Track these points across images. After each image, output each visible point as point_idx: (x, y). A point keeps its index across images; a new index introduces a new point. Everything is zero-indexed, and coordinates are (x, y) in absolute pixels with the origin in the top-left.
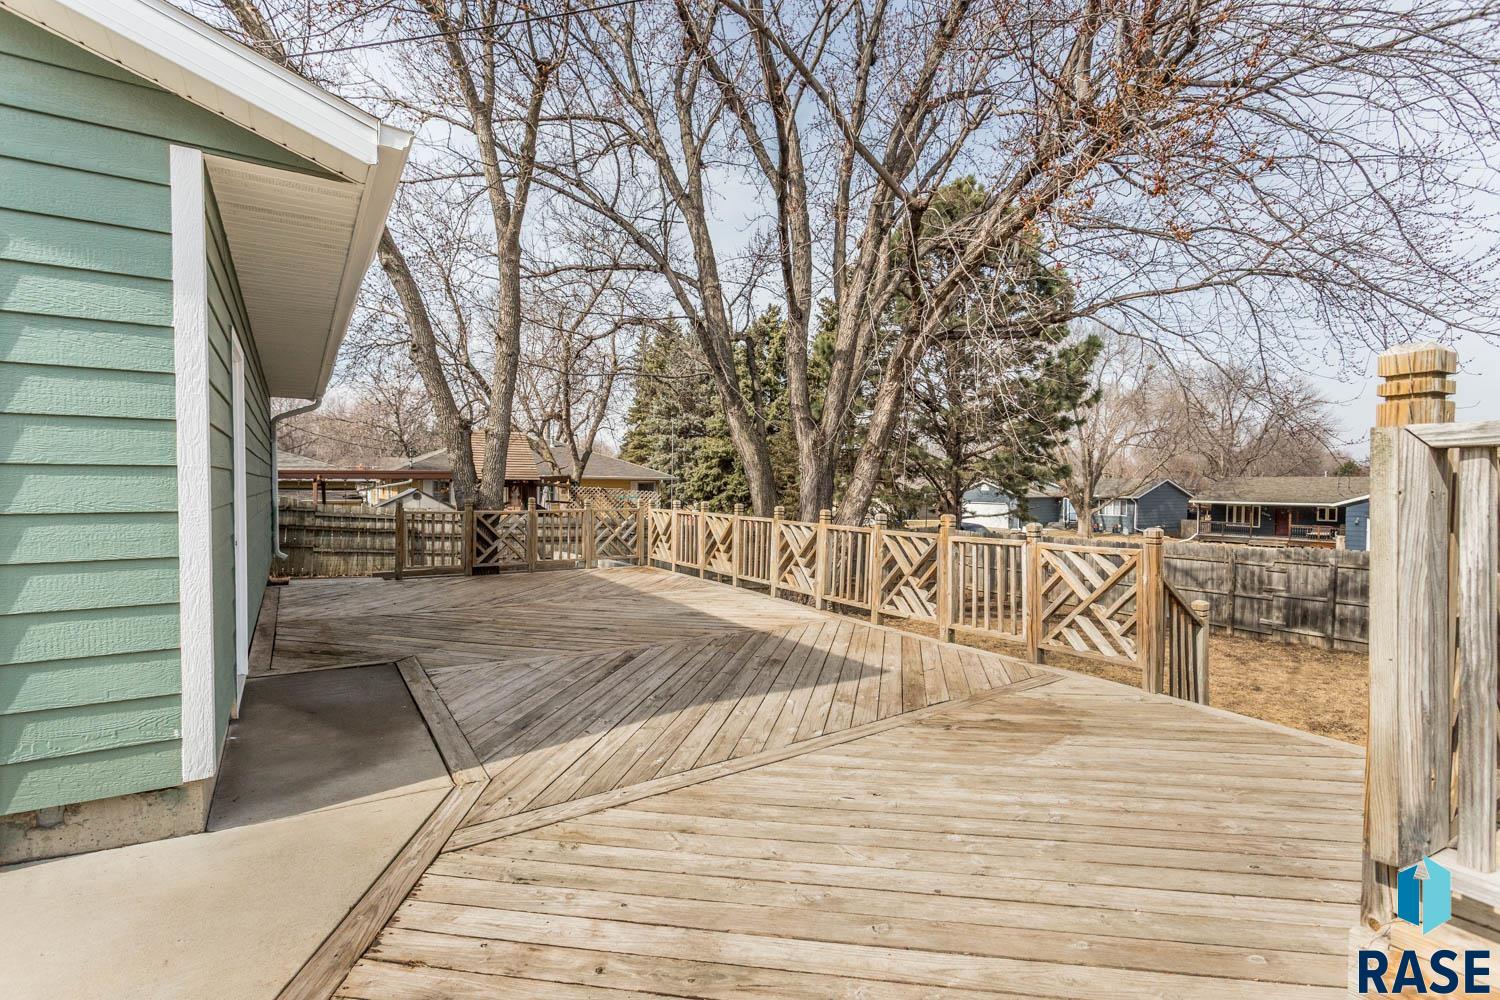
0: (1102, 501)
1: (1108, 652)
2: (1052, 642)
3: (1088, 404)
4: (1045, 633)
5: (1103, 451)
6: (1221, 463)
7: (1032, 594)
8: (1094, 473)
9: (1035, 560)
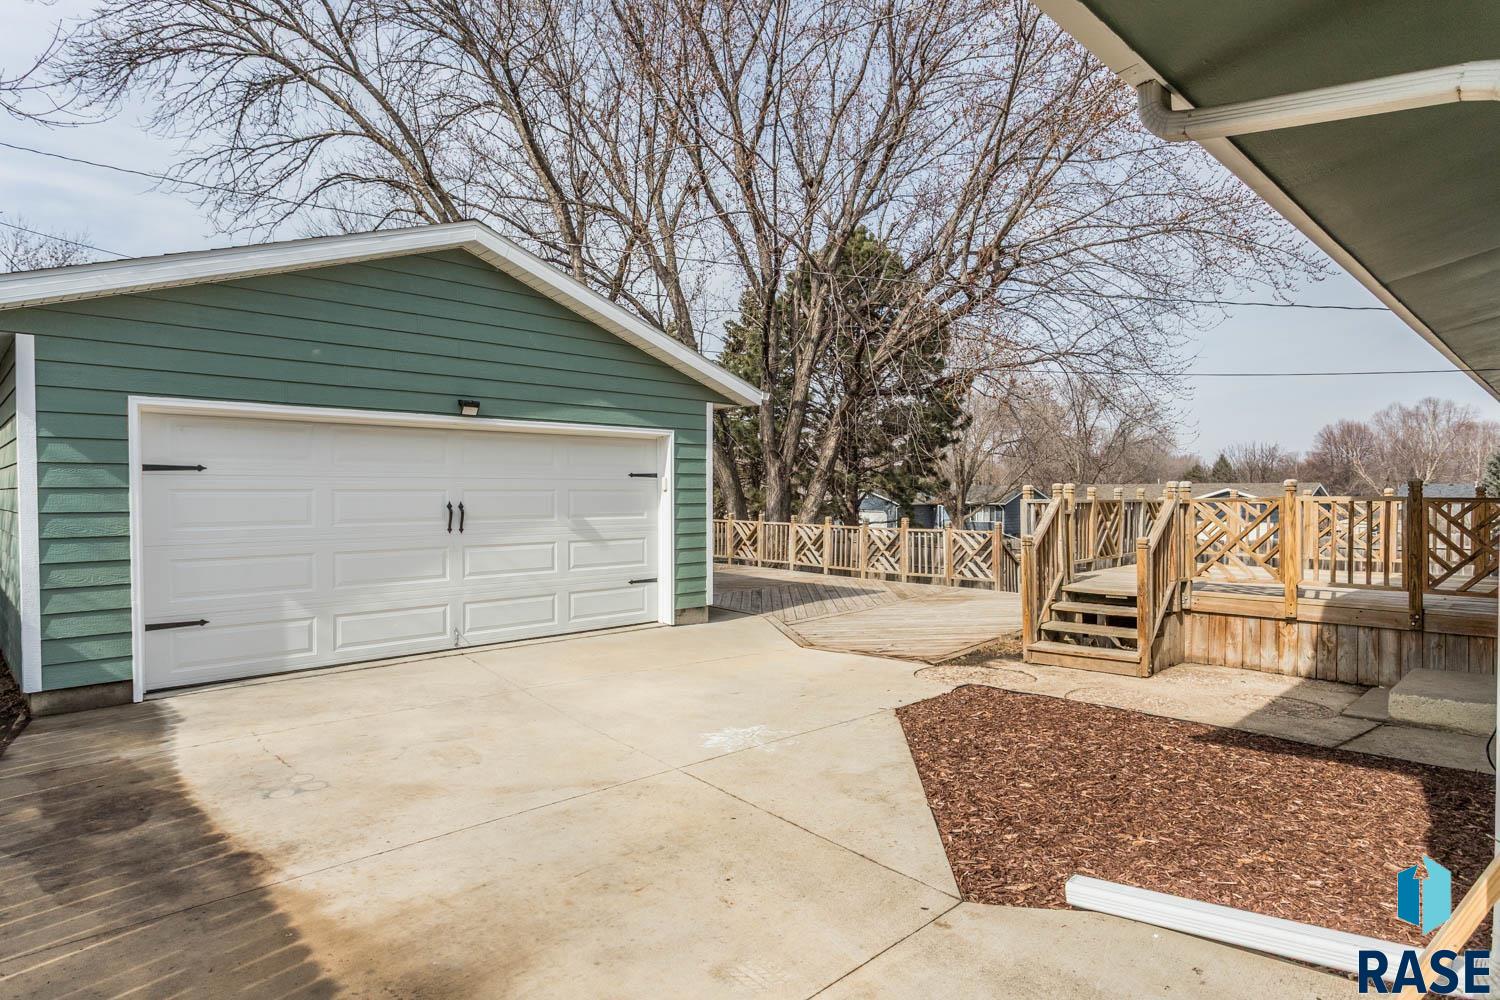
0: (973, 507)
1: (981, 577)
2: (958, 576)
3: (962, 427)
4: (954, 572)
5: (974, 461)
6: (1078, 470)
7: (948, 554)
8: (966, 481)
9: (949, 539)
